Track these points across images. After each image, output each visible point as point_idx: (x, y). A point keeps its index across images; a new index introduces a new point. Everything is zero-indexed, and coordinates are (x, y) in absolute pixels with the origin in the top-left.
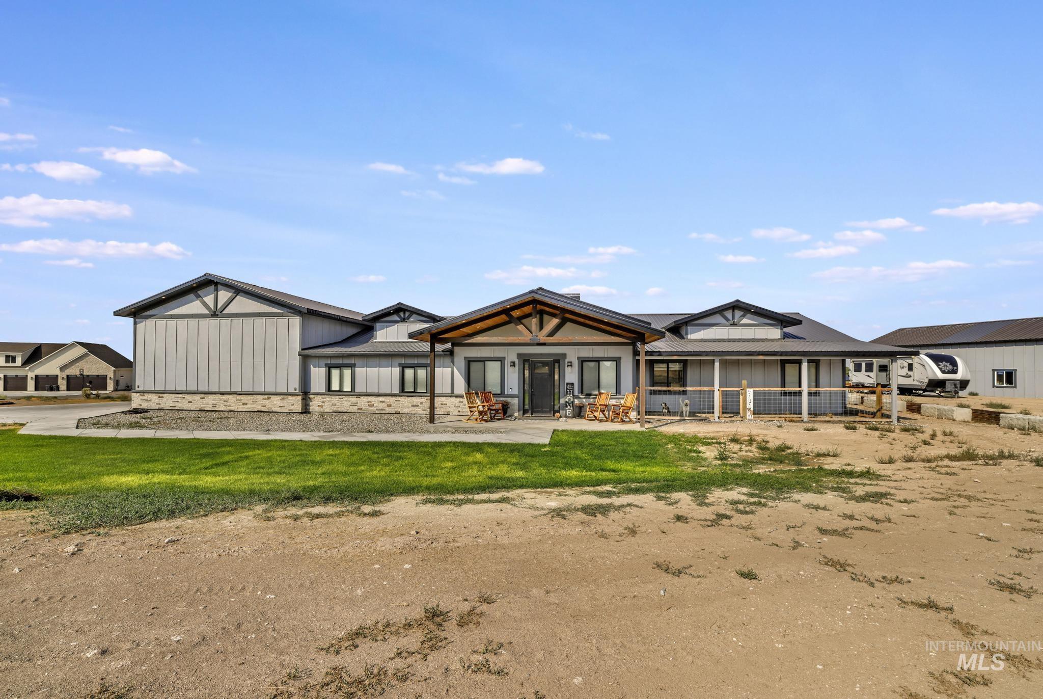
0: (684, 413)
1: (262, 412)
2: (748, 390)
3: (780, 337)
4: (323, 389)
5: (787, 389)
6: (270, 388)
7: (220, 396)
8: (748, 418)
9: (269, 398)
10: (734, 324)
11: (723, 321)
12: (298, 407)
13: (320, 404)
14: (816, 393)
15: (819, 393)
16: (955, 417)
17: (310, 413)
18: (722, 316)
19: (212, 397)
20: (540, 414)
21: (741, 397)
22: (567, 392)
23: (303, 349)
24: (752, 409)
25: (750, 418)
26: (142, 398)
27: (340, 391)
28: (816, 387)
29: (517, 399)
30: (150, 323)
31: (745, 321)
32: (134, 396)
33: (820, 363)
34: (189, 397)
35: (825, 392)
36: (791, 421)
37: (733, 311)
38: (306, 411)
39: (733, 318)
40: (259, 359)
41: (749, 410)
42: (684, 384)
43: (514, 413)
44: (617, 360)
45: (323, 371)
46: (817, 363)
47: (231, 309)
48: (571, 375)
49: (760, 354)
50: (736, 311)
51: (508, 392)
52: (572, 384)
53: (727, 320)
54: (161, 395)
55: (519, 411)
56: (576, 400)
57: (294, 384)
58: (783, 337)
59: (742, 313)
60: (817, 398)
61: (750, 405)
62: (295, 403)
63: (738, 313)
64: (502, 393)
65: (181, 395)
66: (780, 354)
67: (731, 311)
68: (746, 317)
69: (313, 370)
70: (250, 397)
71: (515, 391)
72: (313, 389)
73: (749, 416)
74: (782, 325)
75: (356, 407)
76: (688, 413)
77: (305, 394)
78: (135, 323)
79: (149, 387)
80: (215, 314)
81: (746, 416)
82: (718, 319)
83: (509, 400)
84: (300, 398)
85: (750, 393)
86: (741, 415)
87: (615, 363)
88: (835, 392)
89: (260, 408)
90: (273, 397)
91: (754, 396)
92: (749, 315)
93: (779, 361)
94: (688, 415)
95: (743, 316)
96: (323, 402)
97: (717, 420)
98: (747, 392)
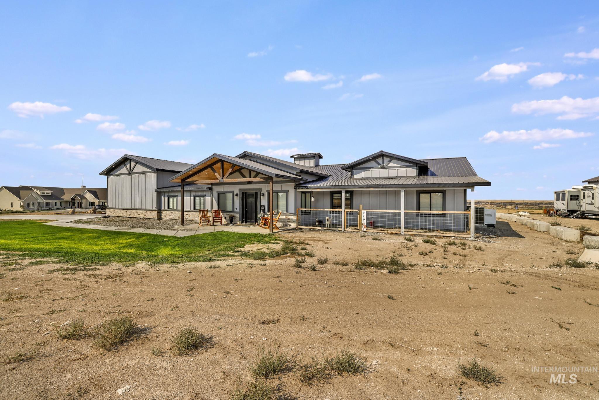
0: (327, 225)
1: (144, 218)
2: (363, 211)
3: (415, 175)
4: (166, 208)
5: (421, 212)
6: (147, 208)
7: (131, 211)
8: (362, 230)
9: (147, 212)
10: (383, 167)
11: (377, 165)
12: (156, 217)
13: (165, 215)
14: (443, 215)
15: (445, 215)
16: (563, 237)
17: (161, 219)
18: (375, 162)
19: (129, 211)
20: (250, 223)
21: (359, 216)
22: (261, 210)
23: (157, 189)
24: (365, 224)
25: (364, 230)
26: (109, 211)
27: (172, 209)
28: (443, 211)
29: (238, 214)
30: (111, 177)
31: (391, 165)
32: (107, 210)
33: (446, 193)
34: (122, 211)
35: (450, 214)
36: (392, 234)
37: (383, 158)
38: (159, 218)
39: (383, 163)
40: (144, 194)
41: (363, 224)
42: (351, 207)
43: (237, 222)
44: (287, 192)
45: (166, 198)
46: (444, 192)
47: (135, 170)
48: (264, 201)
49: (368, 186)
50: (385, 158)
51: (235, 210)
52: (264, 206)
53: (379, 164)
54: (115, 210)
55: (240, 221)
56: (265, 215)
57: (155, 206)
58: (418, 175)
59: (389, 159)
60: (444, 218)
61: (364, 221)
62: (154, 215)
63: (386, 160)
64: (232, 211)
65: (120, 210)
66: (381, 186)
67: (382, 158)
68: (392, 162)
69: (163, 198)
70: (141, 211)
71: (238, 210)
72: (163, 208)
73: (364, 229)
74: (417, 166)
75: (177, 217)
76: (329, 225)
77: (159, 210)
78: (107, 178)
79: (111, 207)
80: (130, 173)
81: (362, 229)
82: (373, 164)
83: (235, 214)
84: (156, 212)
85: (364, 213)
86: (359, 228)
87: (285, 193)
88: (459, 215)
89: (143, 216)
90: (148, 211)
91: (367, 215)
92: (393, 161)
93: (415, 192)
94: (328, 227)
95: (390, 161)
96: (166, 214)
97: (343, 231)
98: (363, 213)
